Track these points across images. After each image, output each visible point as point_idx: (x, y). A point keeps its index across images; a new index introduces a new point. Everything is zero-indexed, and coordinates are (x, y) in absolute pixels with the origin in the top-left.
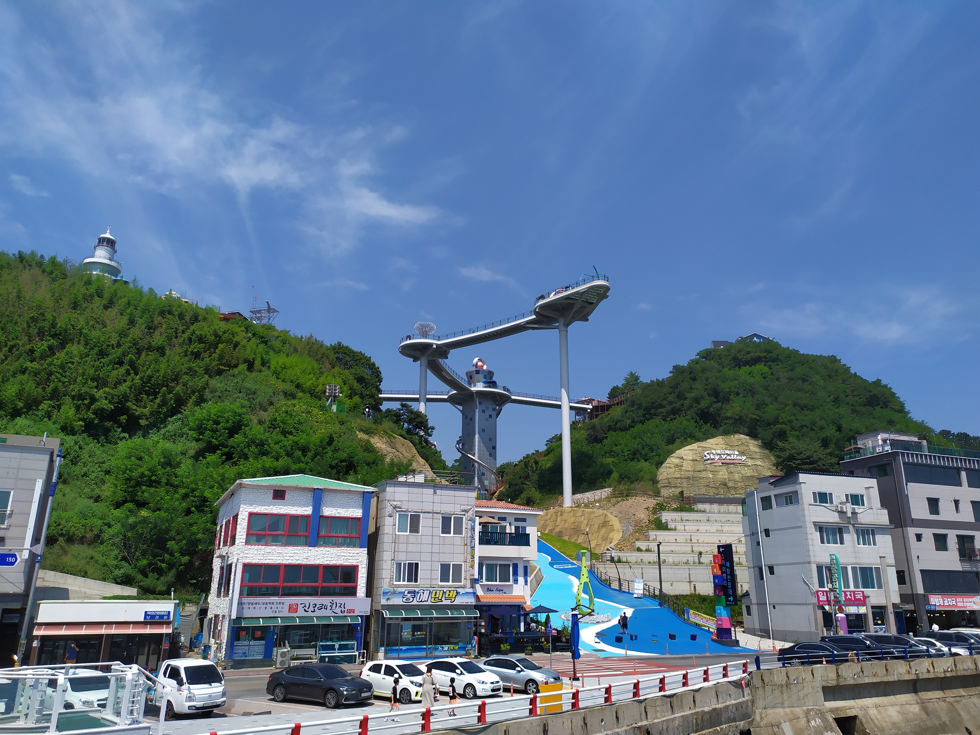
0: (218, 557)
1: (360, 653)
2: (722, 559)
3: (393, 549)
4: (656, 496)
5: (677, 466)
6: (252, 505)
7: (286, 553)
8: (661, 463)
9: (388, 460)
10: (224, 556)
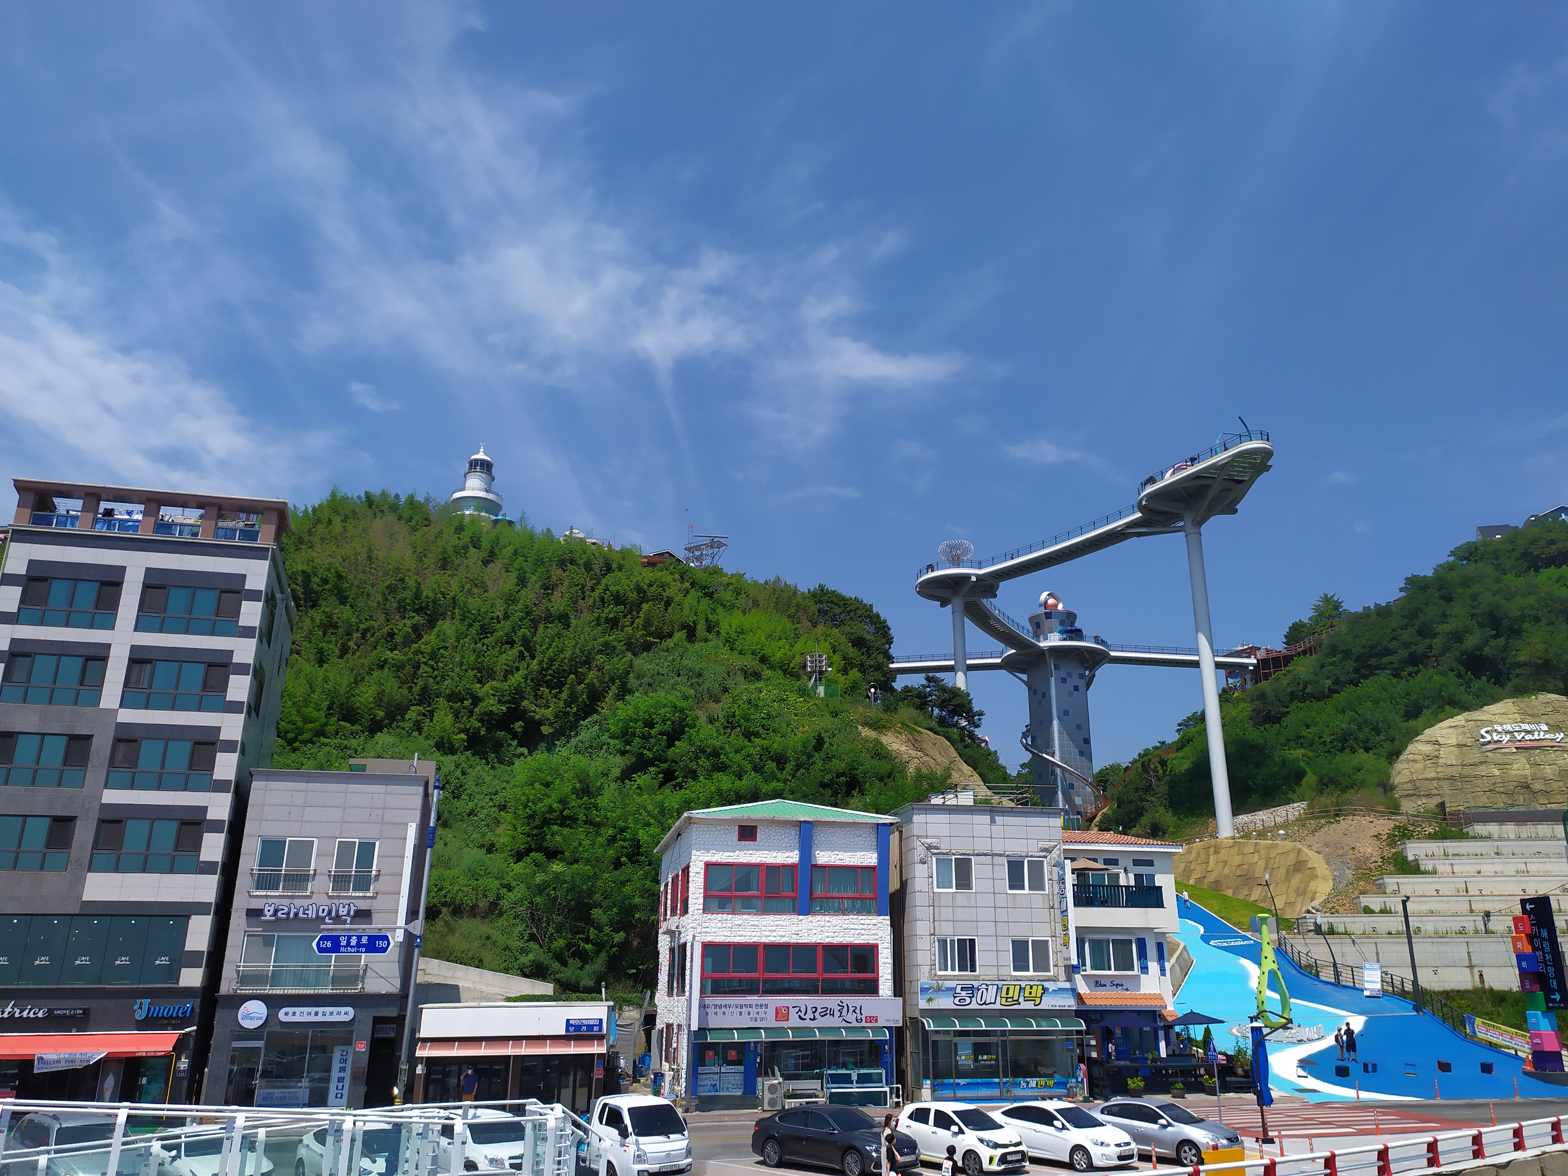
0: (664, 933)
1: (891, 1089)
2: (1532, 925)
3: (932, 917)
4: (1392, 813)
5: (1428, 757)
6: (708, 850)
7: (765, 926)
8: (1398, 753)
9: (911, 770)
10: (674, 932)
